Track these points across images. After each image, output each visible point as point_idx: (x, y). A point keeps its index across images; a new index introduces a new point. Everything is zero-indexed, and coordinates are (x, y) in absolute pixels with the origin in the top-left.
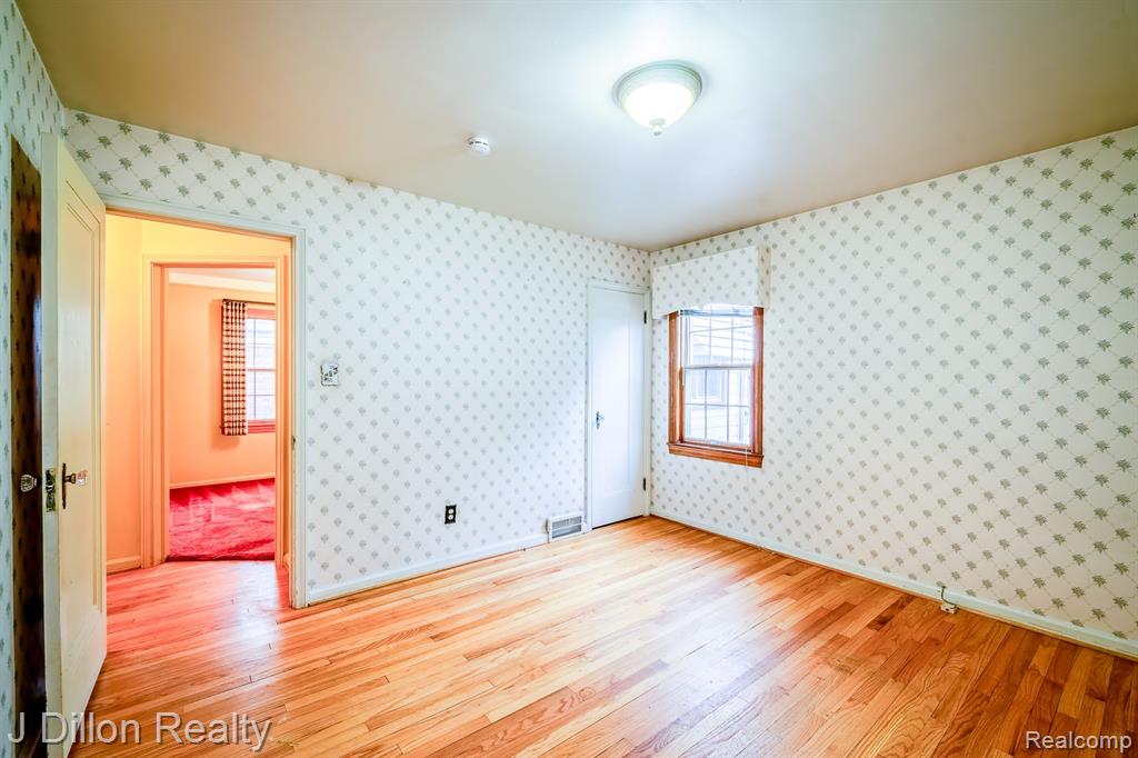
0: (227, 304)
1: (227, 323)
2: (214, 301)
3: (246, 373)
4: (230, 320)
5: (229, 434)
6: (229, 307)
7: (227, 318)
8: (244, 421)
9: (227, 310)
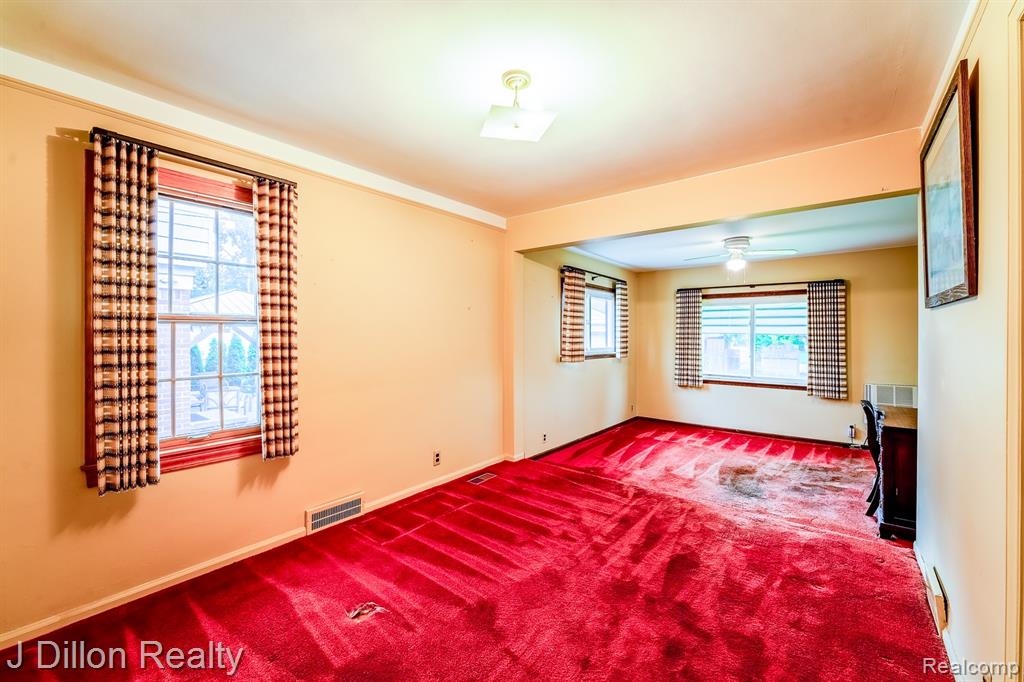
0: (105, 144)
1: (105, 194)
2: (62, 131)
3: (158, 326)
4: (112, 186)
5: (110, 487)
6: (112, 151)
7: (105, 179)
8: (150, 448)
9: (105, 160)
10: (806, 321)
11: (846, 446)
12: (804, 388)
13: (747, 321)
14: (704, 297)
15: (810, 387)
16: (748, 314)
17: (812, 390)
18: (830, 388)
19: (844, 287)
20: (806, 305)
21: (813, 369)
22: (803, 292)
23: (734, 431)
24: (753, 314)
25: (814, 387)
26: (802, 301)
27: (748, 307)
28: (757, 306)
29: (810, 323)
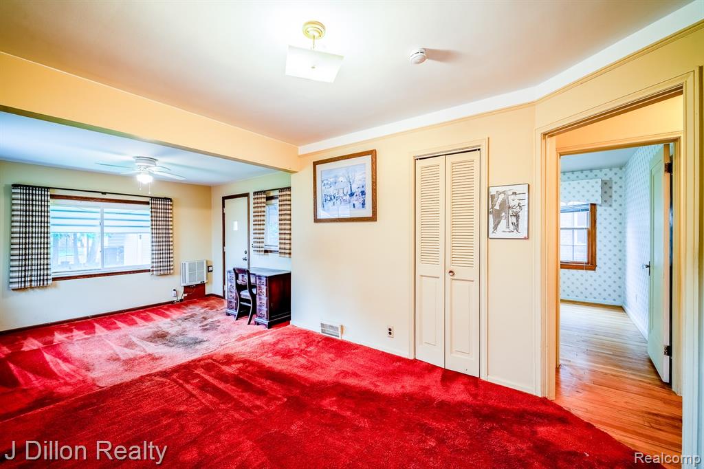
10: (149, 223)
11: (172, 302)
12: (149, 271)
13: (97, 222)
14: (53, 196)
15: (151, 269)
16: (98, 216)
17: (153, 271)
18: (165, 268)
19: (171, 203)
20: (149, 212)
21: (154, 256)
22: (147, 203)
23: (87, 318)
24: (102, 216)
25: (154, 269)
26: (146, 210)
27: (99, 210)
28: (105, 210)
29: (152, 225)
